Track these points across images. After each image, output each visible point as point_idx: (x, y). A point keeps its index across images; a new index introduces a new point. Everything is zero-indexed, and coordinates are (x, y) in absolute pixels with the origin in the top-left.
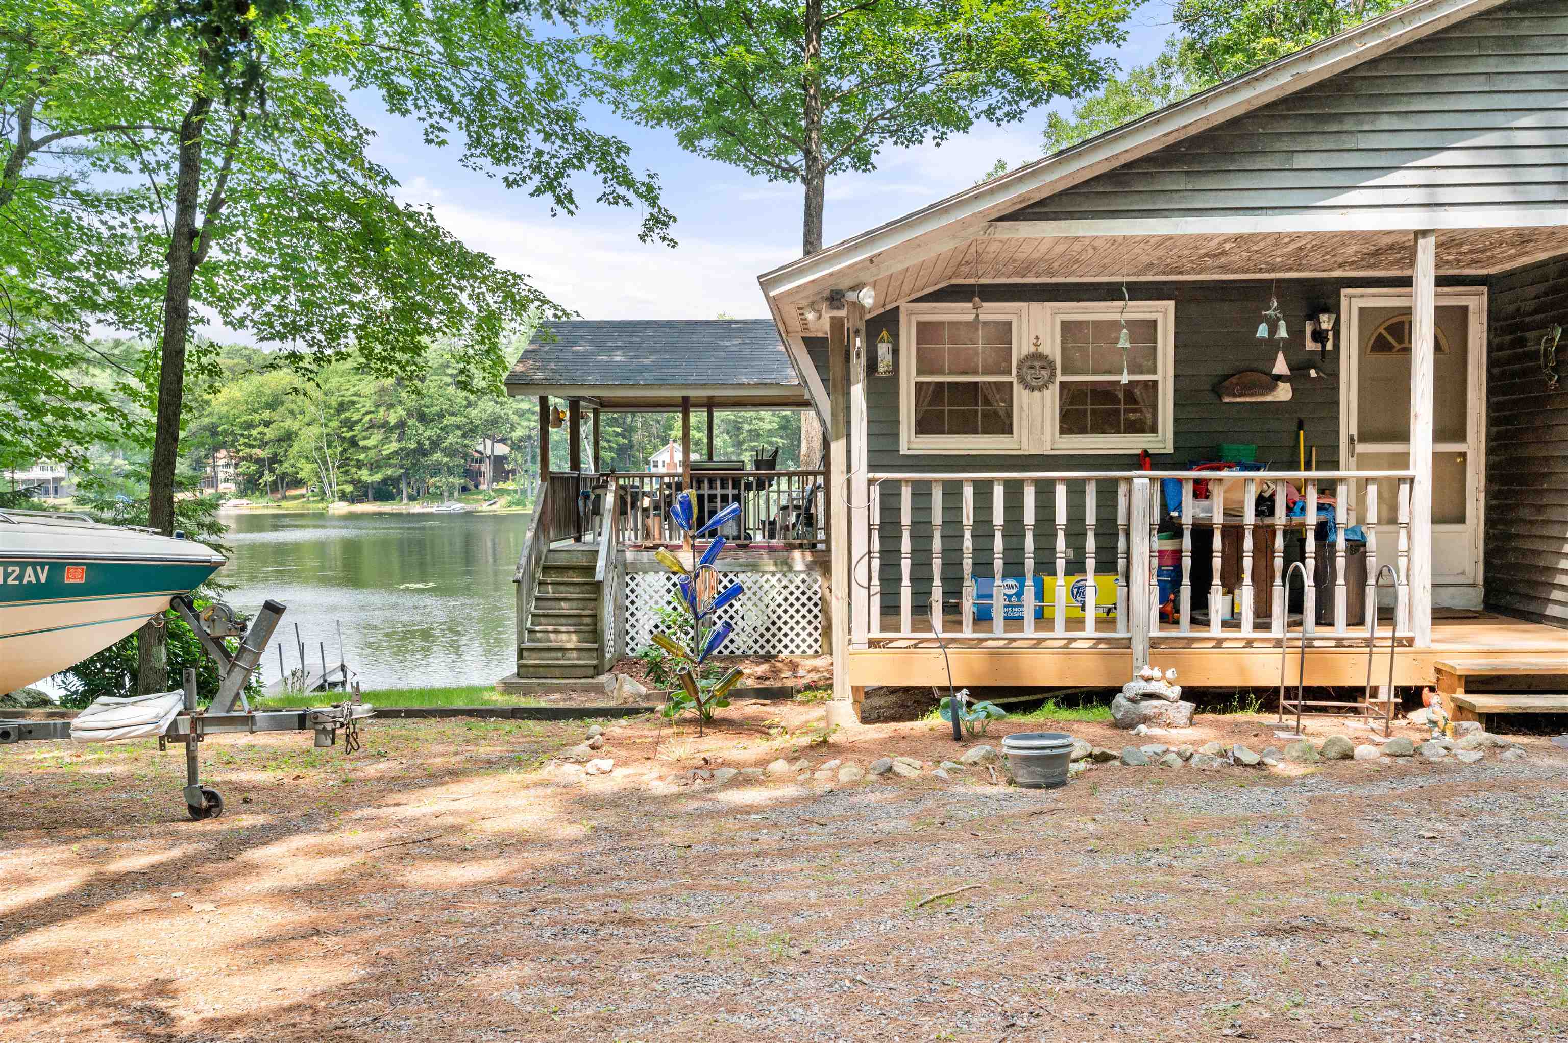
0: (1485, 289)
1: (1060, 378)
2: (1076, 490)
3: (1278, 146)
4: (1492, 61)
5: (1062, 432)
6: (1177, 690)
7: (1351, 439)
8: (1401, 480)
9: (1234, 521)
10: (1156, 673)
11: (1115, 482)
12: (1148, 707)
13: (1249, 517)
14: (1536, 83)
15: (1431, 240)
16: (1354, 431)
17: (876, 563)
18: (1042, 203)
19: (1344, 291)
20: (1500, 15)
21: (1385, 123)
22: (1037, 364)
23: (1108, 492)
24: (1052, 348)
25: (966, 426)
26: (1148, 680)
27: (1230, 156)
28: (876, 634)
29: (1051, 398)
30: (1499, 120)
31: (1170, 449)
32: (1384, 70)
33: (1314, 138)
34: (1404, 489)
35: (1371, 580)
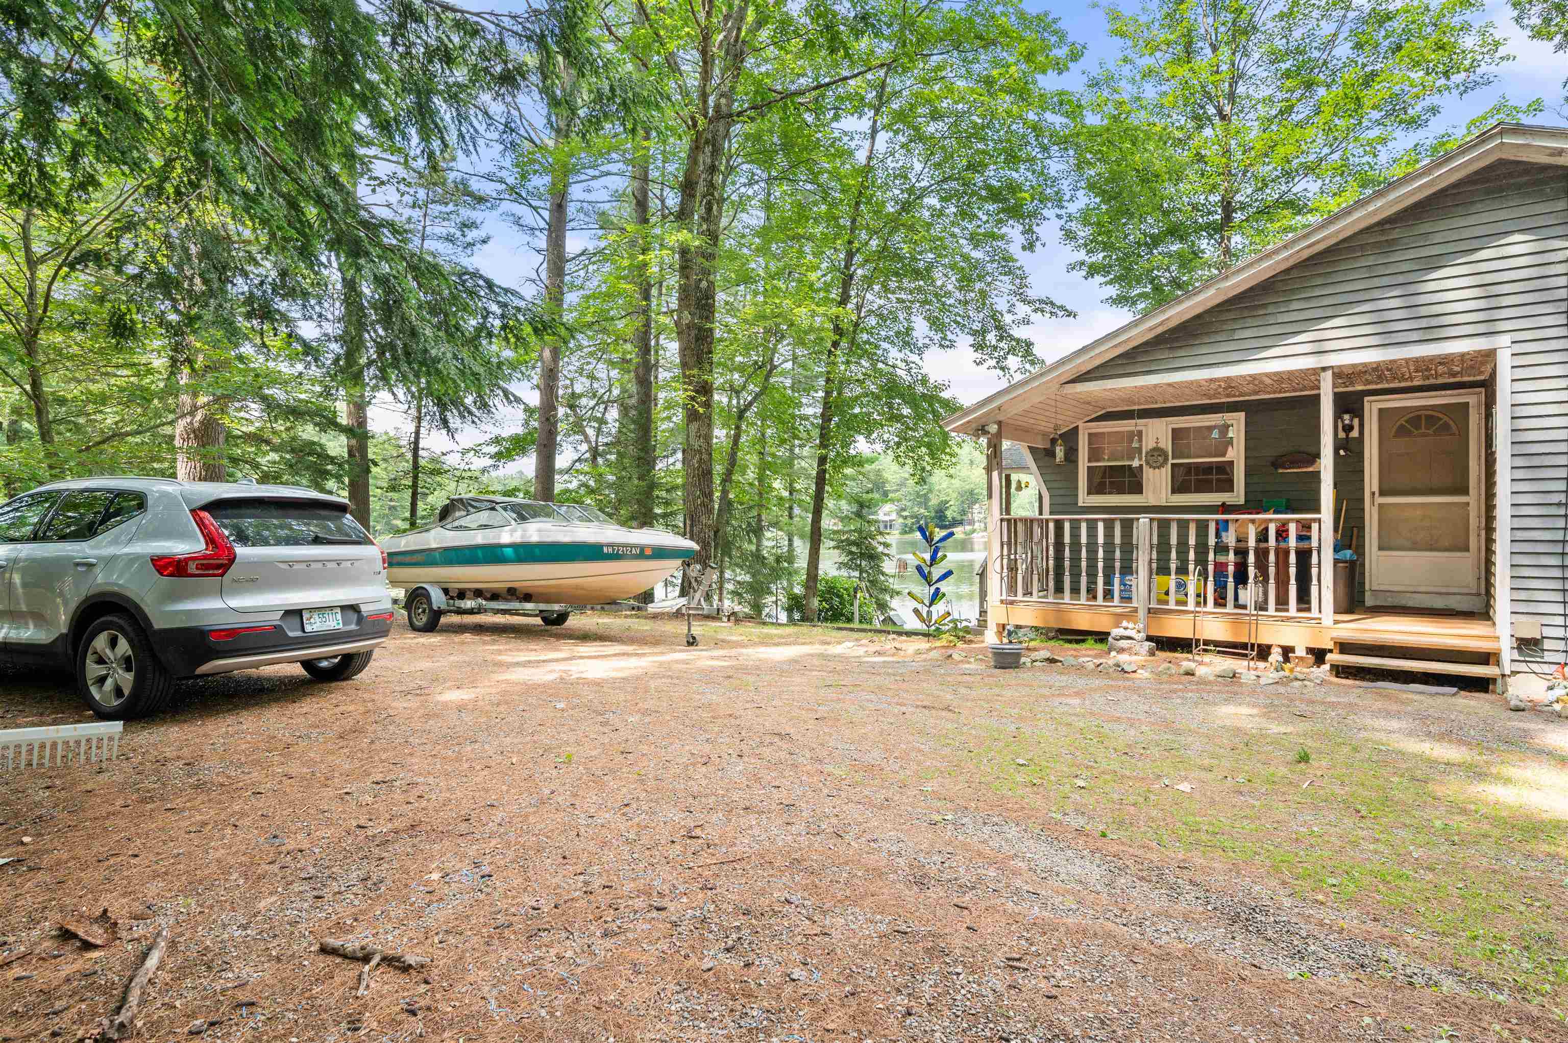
0: (1483, 390)
1: (1171, 461)
2: (1109, 525)
3: (1225, 327)
4: (1372, 258)
5: (1174, 491)
6: (1142, 635)
7: (1373, 494)
8: (1314, 520)
9: (1242, 545)
10: (1131, 625)
11: (1132, 520)
12: (1124, 643)
13: (1252, 543)
14: (1405, 267)
15: (1330, 373)
16: (1376, 488)
17: (1005, 561)
18: (1088, 372)
19: (1366, 399)
20: (1376, 229)
21: (1295, 305)
22: (1156, 454)
23: (1128, 526)
24: (1166, 444)
25: (1117, 490)
26: (1126, 628)
27: (1195, 336)
28: (1004, 597)
29: (1165, 473)
30: (1377, 294)
31: (1242, 501)
32: (1294, 274)
33: (1249, 320)
34: (1315, 526)
35: (1293, 581)
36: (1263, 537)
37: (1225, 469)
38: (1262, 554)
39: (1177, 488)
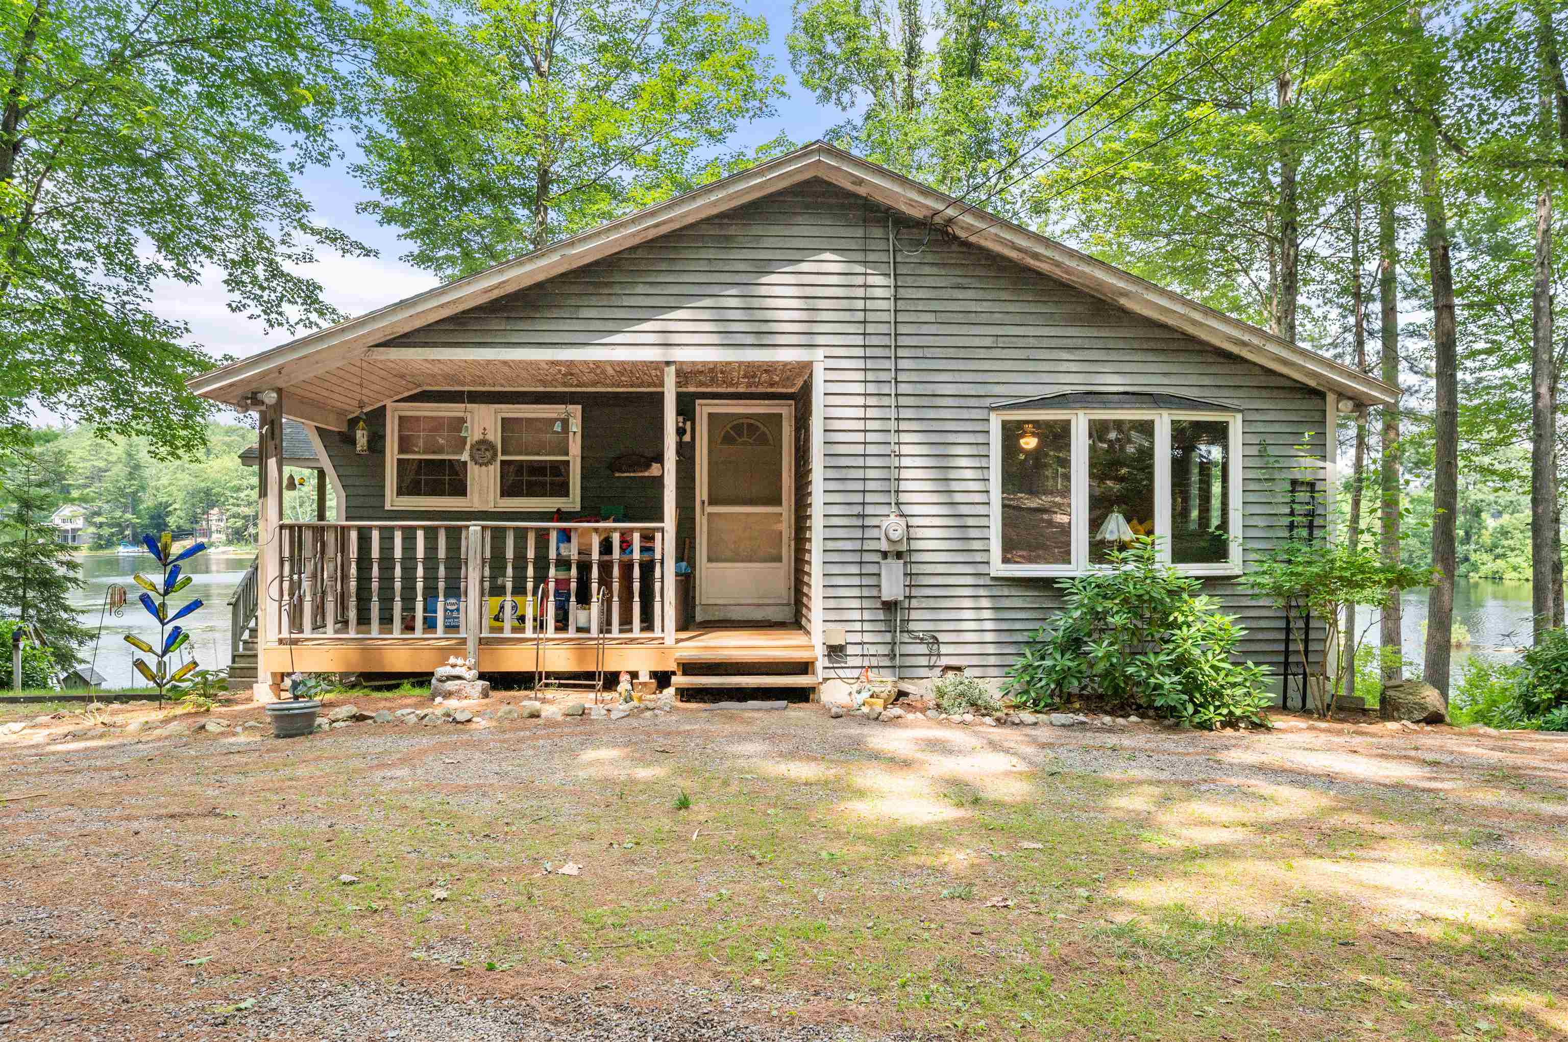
0: (792, 402)
1: (500, 457)
2: (431, 535)
3: (569, 302)
4: (712, 250)
5: (503, 495)
6: (474, 673)
7: (703, 502)
8: (657, 529)
9: (584, 558)
10: (460, 661)
11: (460, 528)
12: (450, 685)
13: (595, 556)
14: (741, 267)
15: (673, 369)
16: (705, 497)
17: (286, 585)
18: (405, 335)
19: (698, 402)
20: (717, 221)
21: (640, 289)
22: (483, 447)
23: (454, 536)
24: (495, 436)
25: (436, 490)
26: (453, 666)
27: (536, 307)
28: (285, 634)
29: (494, 470)
30: (715, 290)
31: (578, 508)
32: (639, 254)
33: (594, 298)
34: (658, 536)
35: (637, 598)
36: (606, 547)
37: (560, 470)
38: (606, 568)
39: (507, 491)
